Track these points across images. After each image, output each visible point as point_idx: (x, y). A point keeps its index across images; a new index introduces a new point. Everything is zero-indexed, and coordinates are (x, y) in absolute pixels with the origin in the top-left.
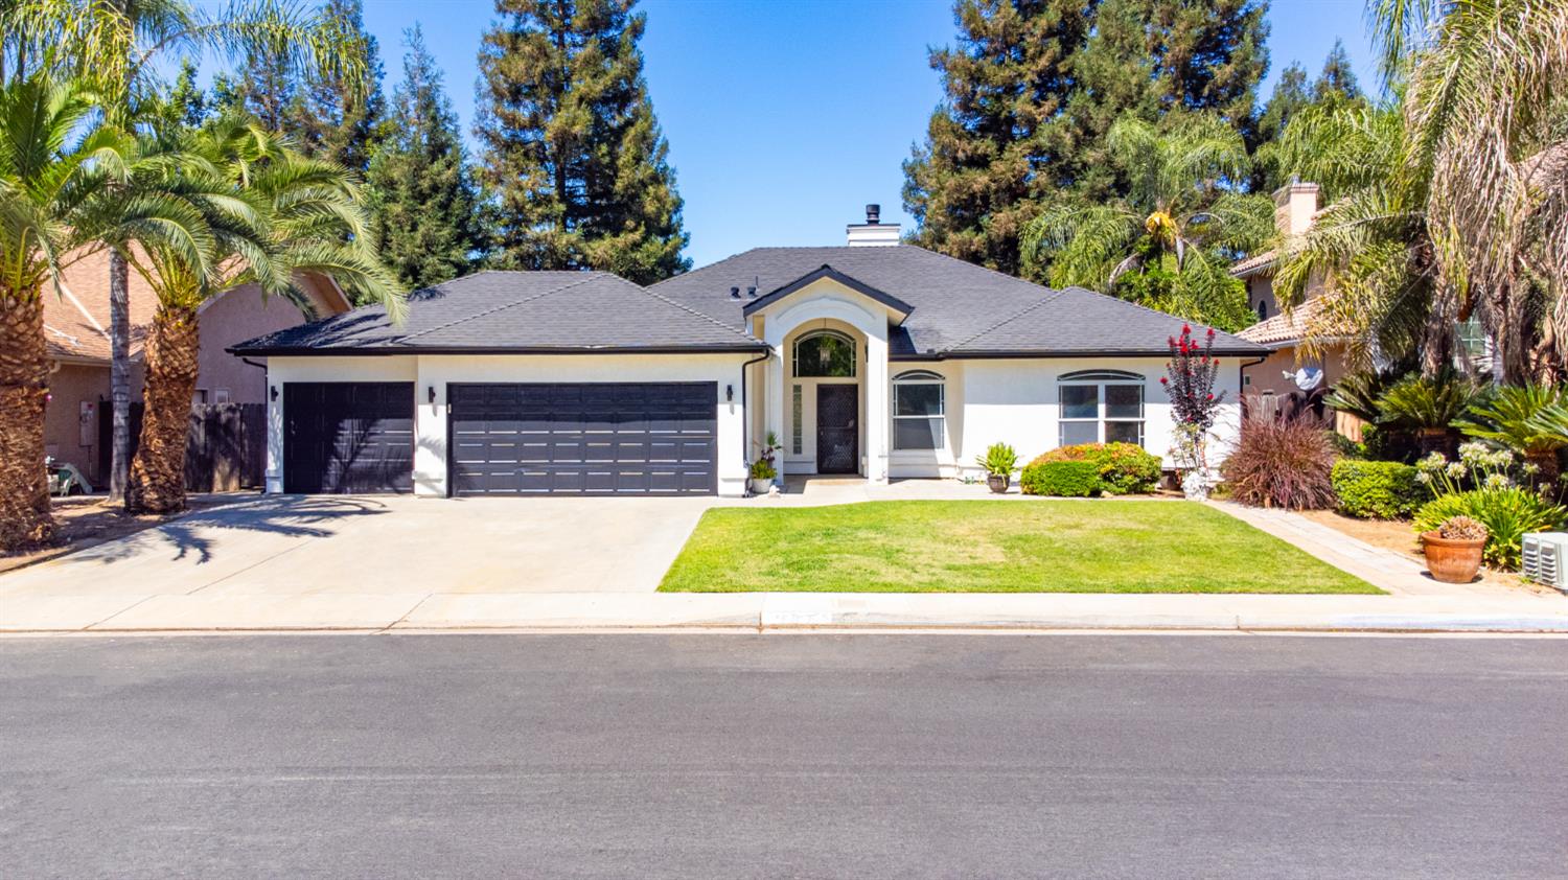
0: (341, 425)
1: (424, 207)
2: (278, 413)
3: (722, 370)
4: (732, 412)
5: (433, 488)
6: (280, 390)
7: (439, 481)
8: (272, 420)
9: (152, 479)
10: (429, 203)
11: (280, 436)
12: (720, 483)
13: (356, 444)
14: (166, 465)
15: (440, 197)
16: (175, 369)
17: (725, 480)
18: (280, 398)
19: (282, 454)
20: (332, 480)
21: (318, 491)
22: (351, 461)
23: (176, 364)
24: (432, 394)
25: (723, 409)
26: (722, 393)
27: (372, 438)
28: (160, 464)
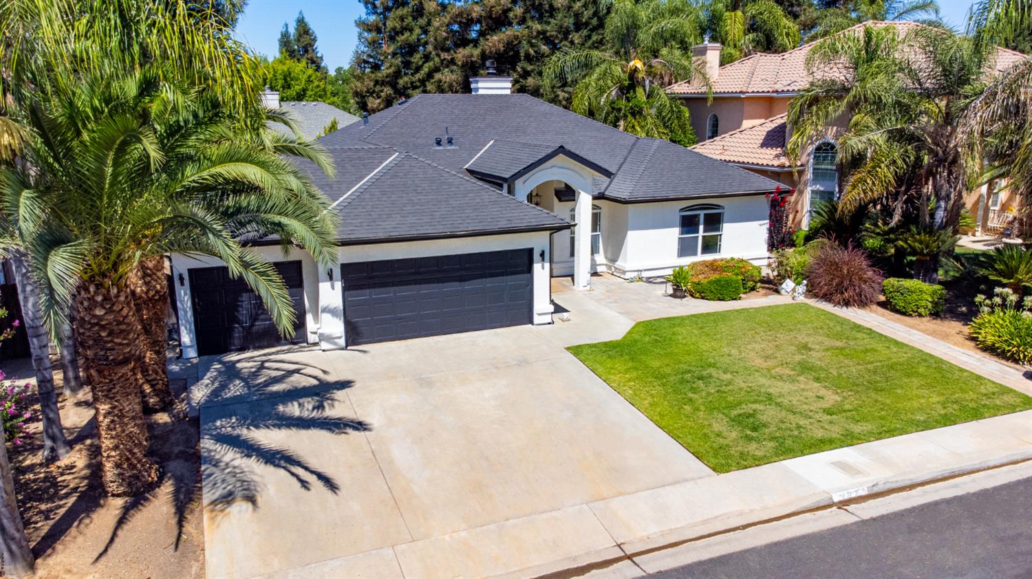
0: (240, 299)
2: (185, 294)
3: (537, 241)
4: (543, 268)
5: (335, 344)
6: (186, 275)
7: (340, 338)
8: (182, 302)
9: (152, 386)
11: (190, 313)
12: (535, 315)
13: (254, 311)
17: (539, 314)
18: (186, 282)
19: (193, 327)
20: (237, 342)
22: (252, 325)
24: (330, 274)
25: (537, 267)
26: (537, 255)
28: (157, 373)
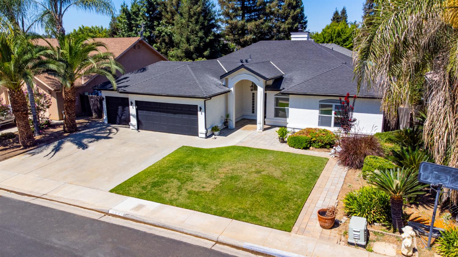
1: (192, 20)
2: (105, 104)
3: (199, 103)
4: (202, 114)
5: (134, 127)
6: (104, 97)
8: (104, 106)
9: (67, 125)
10: (193, 19)
11: (106, 110)
12: (199, 134)
14: (69, 121)
15: (196, 17)
16: (68, 99)
17: (200, 133)
18: (105, 100)
19: (106, 114)
20: (118, 121)
21: (115, 123)
22: (121, 117)
23: (68, 97)
24: (132, 103)
25: (199, 113)
26: (199, 109)
27: (125, 111)
